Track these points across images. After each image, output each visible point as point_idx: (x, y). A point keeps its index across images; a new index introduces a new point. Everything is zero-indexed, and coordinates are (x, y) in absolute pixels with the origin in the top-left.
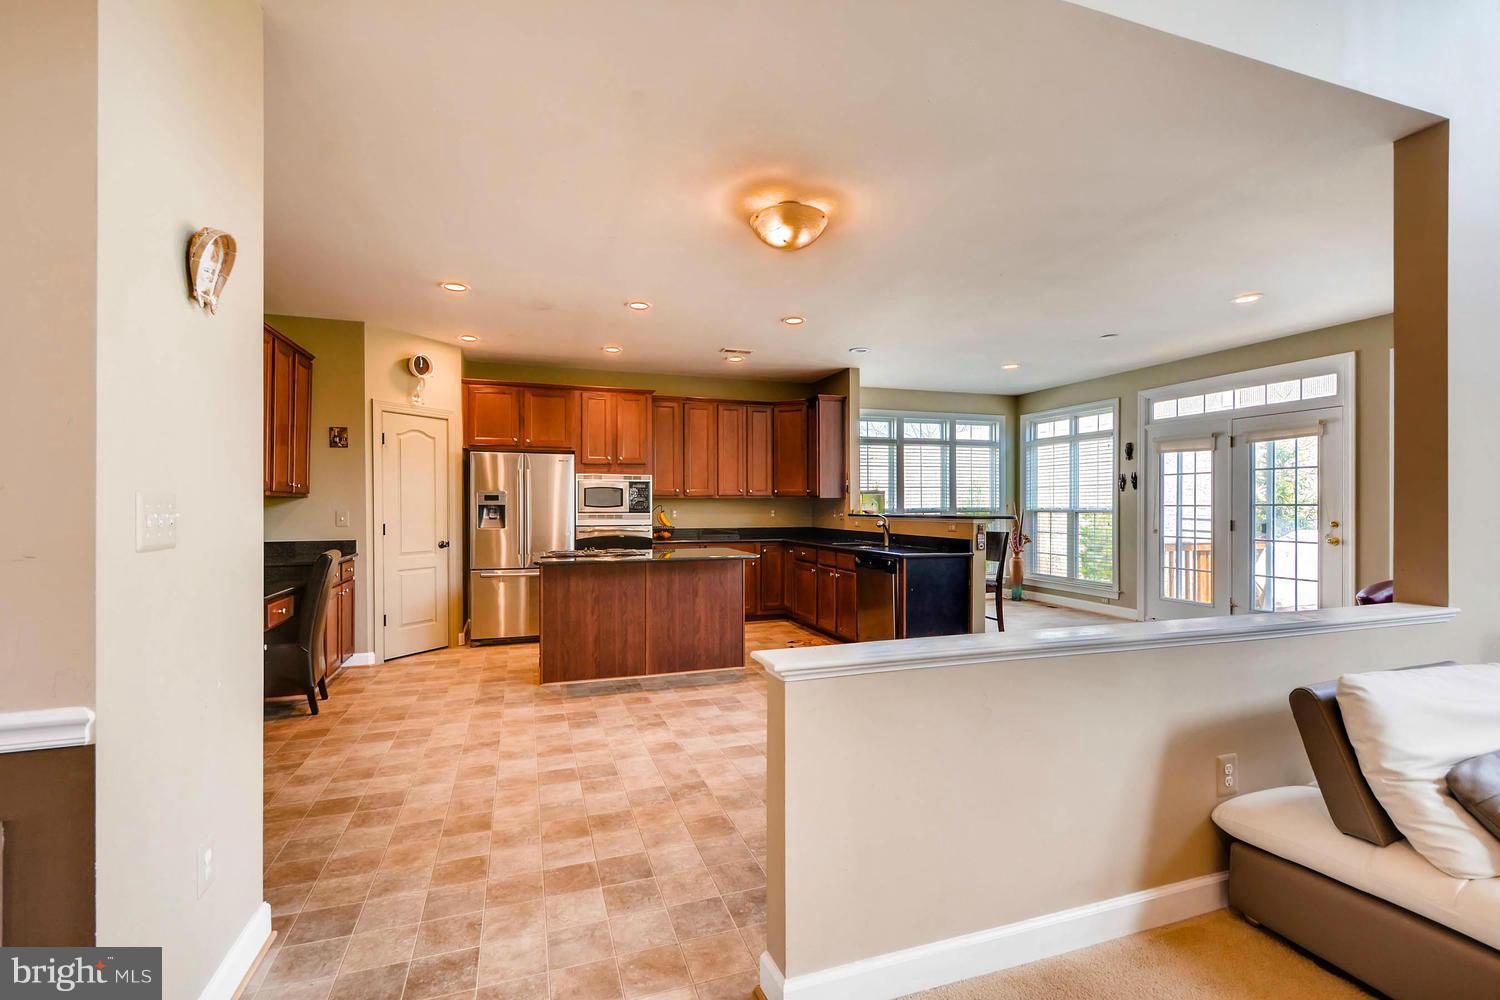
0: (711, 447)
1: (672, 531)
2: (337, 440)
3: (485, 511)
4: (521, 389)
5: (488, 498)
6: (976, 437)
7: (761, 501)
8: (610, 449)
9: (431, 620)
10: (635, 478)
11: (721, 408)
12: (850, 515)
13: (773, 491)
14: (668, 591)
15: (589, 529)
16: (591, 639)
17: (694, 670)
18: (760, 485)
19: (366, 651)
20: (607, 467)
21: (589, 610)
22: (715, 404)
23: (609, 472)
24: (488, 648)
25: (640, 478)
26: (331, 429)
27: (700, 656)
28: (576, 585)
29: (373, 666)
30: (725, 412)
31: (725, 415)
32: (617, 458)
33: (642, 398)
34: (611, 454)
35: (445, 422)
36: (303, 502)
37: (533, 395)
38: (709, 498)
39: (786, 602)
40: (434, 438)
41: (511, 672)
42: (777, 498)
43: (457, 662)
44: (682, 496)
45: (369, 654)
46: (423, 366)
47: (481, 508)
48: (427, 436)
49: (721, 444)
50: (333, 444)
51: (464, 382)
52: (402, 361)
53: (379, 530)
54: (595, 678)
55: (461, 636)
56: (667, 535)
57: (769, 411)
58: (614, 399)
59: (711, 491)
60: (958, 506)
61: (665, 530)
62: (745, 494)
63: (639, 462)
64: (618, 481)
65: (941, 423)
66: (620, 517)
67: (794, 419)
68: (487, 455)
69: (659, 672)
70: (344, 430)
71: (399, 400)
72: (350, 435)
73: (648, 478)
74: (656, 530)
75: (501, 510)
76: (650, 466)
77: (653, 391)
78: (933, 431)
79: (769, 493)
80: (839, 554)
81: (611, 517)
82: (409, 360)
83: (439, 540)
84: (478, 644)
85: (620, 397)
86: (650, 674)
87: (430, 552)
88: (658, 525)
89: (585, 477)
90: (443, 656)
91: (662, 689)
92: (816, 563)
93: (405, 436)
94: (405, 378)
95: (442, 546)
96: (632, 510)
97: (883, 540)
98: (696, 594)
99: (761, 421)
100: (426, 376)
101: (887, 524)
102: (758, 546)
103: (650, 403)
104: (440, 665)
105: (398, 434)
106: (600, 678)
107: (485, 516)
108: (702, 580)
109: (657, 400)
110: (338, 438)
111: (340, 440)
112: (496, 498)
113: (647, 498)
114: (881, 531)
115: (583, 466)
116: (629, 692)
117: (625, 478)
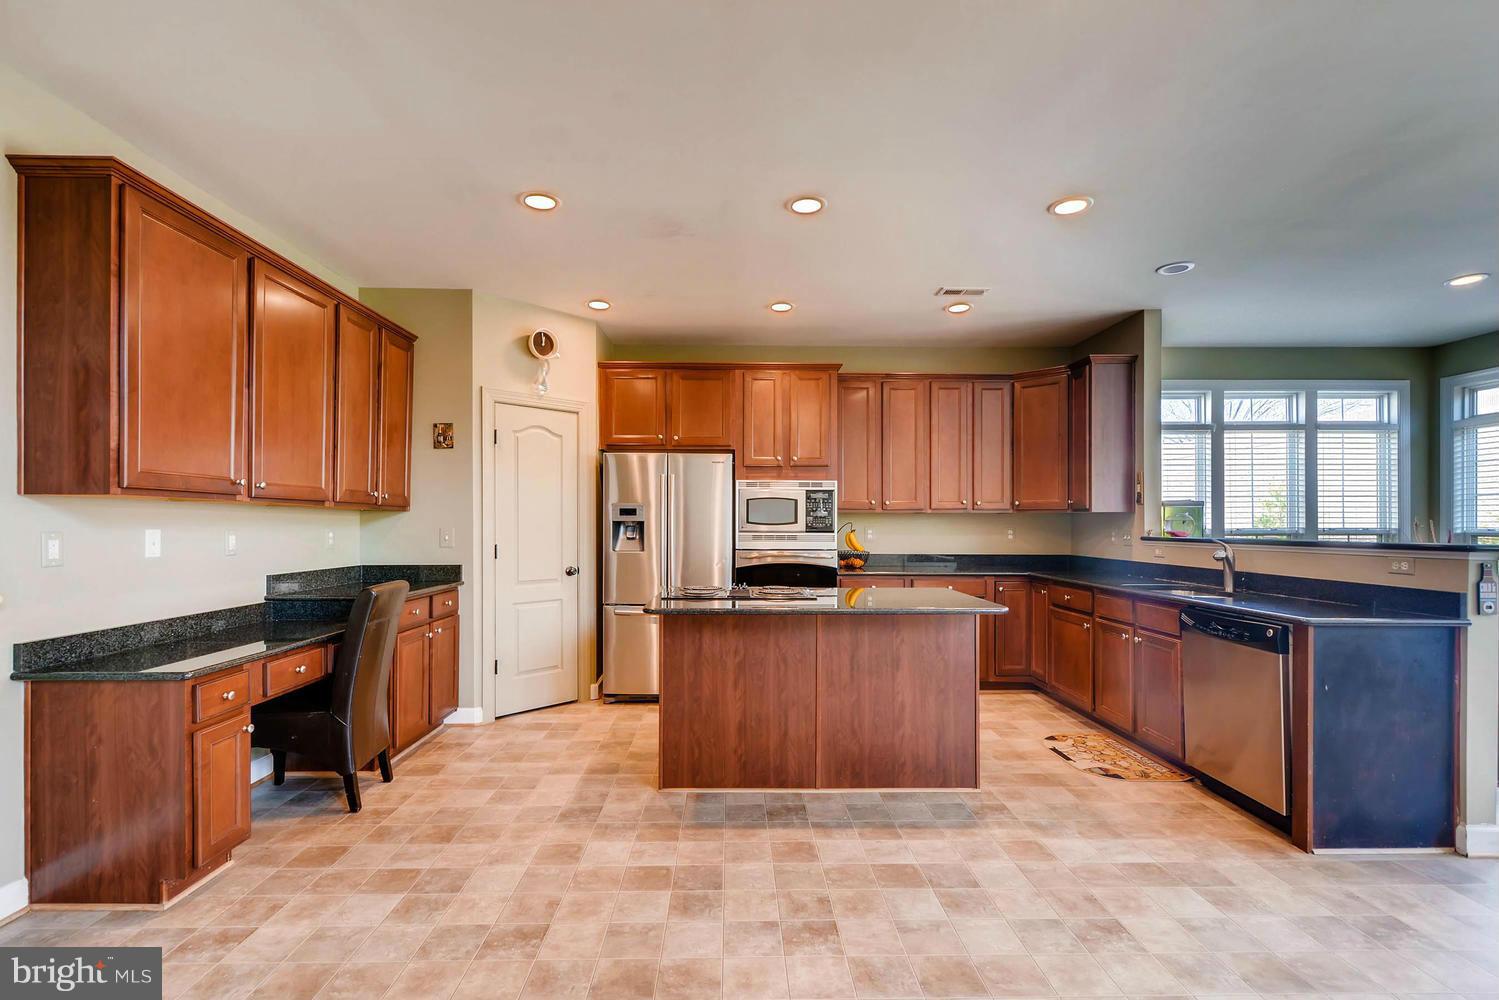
0: (920, 443)
1: (865, 557)
2: (441, 439)
3: (622, 528)
4: (669, 371)
5: (624, 512)
6: (1351, 416)
7: (996, 516)
8: (780, 447)
9: (556, 667)
10: (814, 485)
11: (935, 387)
12: (1143, 539)
13: (1013, 503)
14: (852, 658)
15: (755, 554)
16: (732, 729)
17: (893, 786)
18: (993, 491)
19: (471, 705)
20: (778, 471)
21: (730, 684)
22: (927, 382)
23: (779, 477)
24: (622, 706)
25: (820, 485)
26: (435, 426)
27: (904, 764)
28: (711, 642)
29: (480, 726)
30: (941, 392)
31: (940, 395)
32: (790, 459)
33: (824, 376)
34: (782, 454)
35: (575, 415)
36: (403, 516)
37: (683, 379)
38: (917, 513)
39: (1034, 667)
40: (561, 436)
41: (632, 756)
42: (1020, 511)
43: (576, 727)
44: (879, 510)
45: (475, 709)
46: (544, 344)
47: (617, 525)
48: (550, 432)
49: (935, 437)
50: (437, 445)
51: (601, 366)
52: (522, 339)
53: (489, 551)
54: (738, 786)
55: (594, 687)
56: (858, 562)
57: (1007, 387)
58: (787, 378)
59: (922, 503)
60: (1320, 526)
61: (859, 556)
62: (970, 507)
63: (819, 462)
64: (792, 489)
65: (1290, 397)
66: (794, 538)
67: (1048, 399)
68: (634, 457)
69: (839, 786)
70: (449, 426)
71: (519, 389)
72: (457, 433)
73: (831, 485)
74: (842, 556)
75: (640, 527)
76: (833, 470)
77: (839, 366)
78: (1276, 408)
79: (1006, 504)
80: (1139, 604)
81: (781, 538)
82: (529, 337)
83: (566, 566)
84: (612, 700)
85: (793, 376)
86: (822, 787)
87: (556, 580)
88: (846, 549)
89: (748, 485)
90: (566, 717)
91: (839, 826)
92: (1091, 614)
93: (524, 433)
94: (525, 360)
95: (569, 573)
96: (810, 529)
97: (1222, 583)
98: (896, 664)
99: (994, 406)
100: (550, 356)
101: (1230, 556)
102: (991, 582)
103: (834, 382)
104: (554, 731)
105: (516, 432)
106: (745, 787)
107: (621, 535)
108: (907, 642)
109: (847, 381)
110: (443, 437)
111: (445, 439)
112: (632, 512)
113: (830, 513)
114: (1219, 566)
115: (742, 469)
116: (786, 826)
117: (801, 485)
